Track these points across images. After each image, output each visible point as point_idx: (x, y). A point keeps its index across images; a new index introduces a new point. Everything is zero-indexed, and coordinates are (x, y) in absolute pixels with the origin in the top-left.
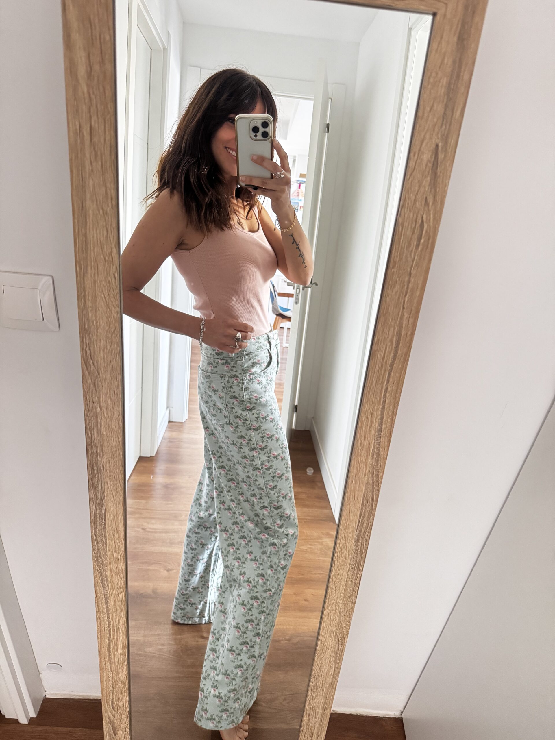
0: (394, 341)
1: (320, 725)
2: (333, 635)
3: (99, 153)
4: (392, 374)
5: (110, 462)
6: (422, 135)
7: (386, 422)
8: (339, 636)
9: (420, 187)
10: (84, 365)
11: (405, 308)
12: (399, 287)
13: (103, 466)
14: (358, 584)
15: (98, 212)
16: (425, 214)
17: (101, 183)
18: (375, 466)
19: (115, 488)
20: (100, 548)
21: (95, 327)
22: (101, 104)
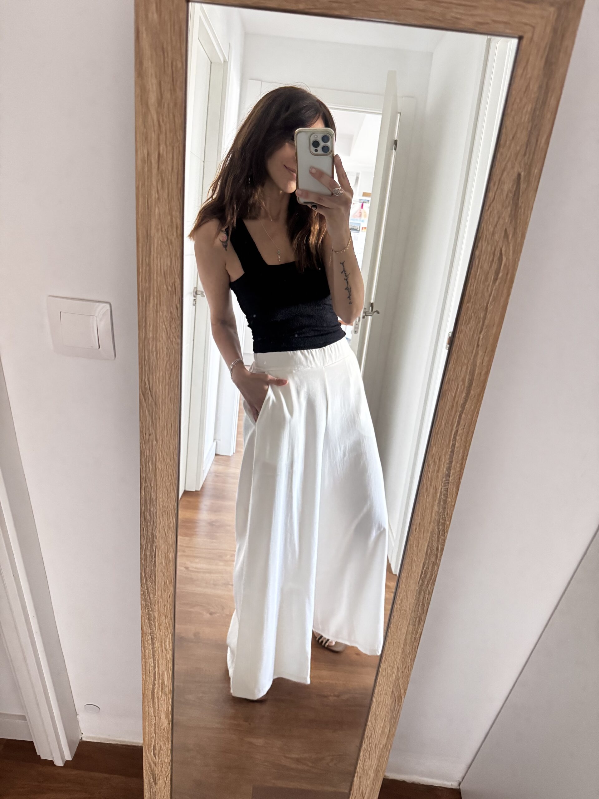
0: (467, 381)
1: (371, 789)
2: (389, 693)
3: (166, 181)
4: (463, 416)
5: (164, 497)
6: (504, 163)
7: (455, 467)
8: (396, 695)
9: (499, 217)
10: (142, 397)
11: (480, 345)
12: (474, 322)
13: (156, 501)
14: (418, 640)
15: (162, 241)
16: (504, 247)
17: (167, 211)
18: (441, 514)
19: (167, 524)
20: (149, 586)
21: (155, 359)
22: (170, 131)
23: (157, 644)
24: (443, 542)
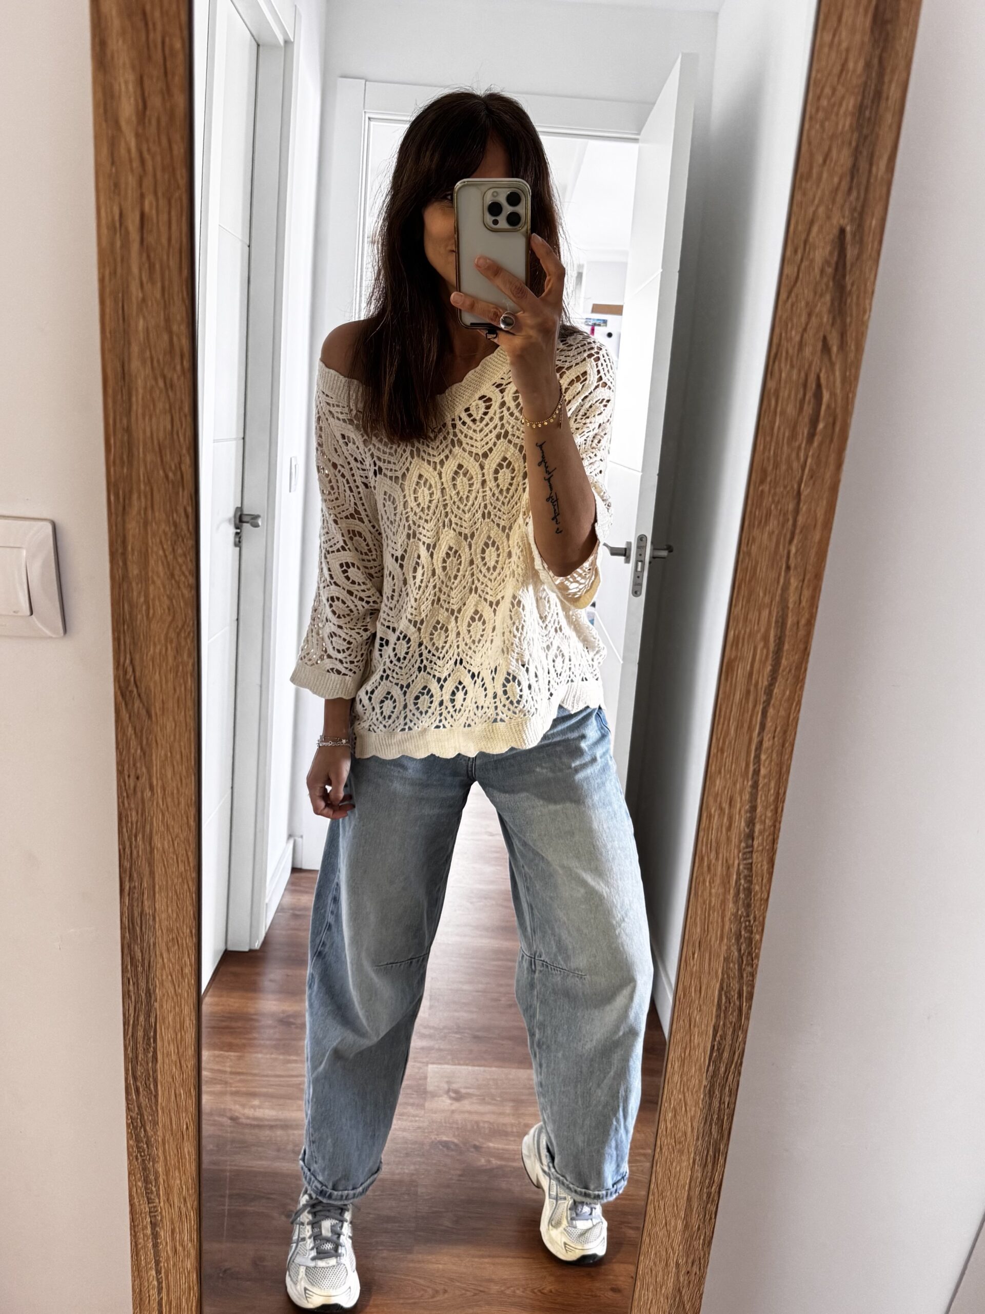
0: (772, 639)
3: (157, 265)
4: (771, 711)
5: (170, 910)
6: (811, 210)
7: (763, 817)
9: (810, 315)
10: (120, 698)
11: (793, 566)
12: (776, 522)
13: (154, 919)
14: (716, 1198)
15: (153, 383)
16: (823, 371)
17: (162, 323)
18: (742, 919)
19: (177, 967)
20: (143, 1105)
21: (145, 618)
22: (164, 169)
23: (164, 1234)
24: (751, 979)
